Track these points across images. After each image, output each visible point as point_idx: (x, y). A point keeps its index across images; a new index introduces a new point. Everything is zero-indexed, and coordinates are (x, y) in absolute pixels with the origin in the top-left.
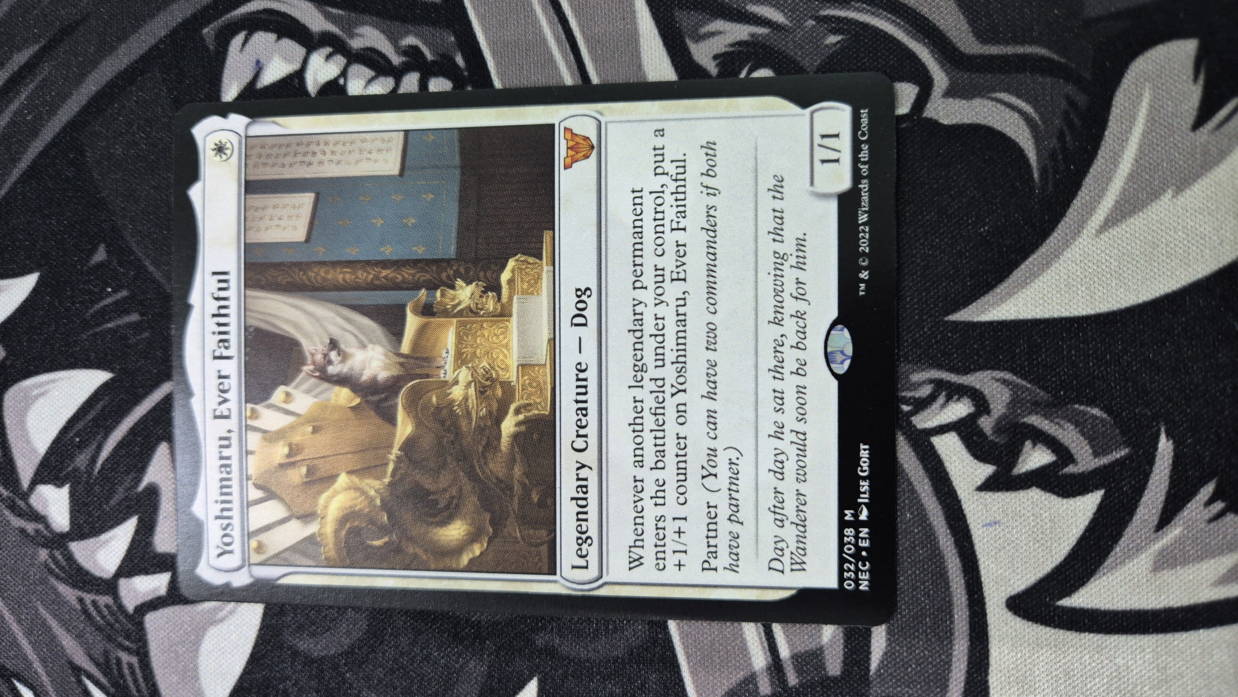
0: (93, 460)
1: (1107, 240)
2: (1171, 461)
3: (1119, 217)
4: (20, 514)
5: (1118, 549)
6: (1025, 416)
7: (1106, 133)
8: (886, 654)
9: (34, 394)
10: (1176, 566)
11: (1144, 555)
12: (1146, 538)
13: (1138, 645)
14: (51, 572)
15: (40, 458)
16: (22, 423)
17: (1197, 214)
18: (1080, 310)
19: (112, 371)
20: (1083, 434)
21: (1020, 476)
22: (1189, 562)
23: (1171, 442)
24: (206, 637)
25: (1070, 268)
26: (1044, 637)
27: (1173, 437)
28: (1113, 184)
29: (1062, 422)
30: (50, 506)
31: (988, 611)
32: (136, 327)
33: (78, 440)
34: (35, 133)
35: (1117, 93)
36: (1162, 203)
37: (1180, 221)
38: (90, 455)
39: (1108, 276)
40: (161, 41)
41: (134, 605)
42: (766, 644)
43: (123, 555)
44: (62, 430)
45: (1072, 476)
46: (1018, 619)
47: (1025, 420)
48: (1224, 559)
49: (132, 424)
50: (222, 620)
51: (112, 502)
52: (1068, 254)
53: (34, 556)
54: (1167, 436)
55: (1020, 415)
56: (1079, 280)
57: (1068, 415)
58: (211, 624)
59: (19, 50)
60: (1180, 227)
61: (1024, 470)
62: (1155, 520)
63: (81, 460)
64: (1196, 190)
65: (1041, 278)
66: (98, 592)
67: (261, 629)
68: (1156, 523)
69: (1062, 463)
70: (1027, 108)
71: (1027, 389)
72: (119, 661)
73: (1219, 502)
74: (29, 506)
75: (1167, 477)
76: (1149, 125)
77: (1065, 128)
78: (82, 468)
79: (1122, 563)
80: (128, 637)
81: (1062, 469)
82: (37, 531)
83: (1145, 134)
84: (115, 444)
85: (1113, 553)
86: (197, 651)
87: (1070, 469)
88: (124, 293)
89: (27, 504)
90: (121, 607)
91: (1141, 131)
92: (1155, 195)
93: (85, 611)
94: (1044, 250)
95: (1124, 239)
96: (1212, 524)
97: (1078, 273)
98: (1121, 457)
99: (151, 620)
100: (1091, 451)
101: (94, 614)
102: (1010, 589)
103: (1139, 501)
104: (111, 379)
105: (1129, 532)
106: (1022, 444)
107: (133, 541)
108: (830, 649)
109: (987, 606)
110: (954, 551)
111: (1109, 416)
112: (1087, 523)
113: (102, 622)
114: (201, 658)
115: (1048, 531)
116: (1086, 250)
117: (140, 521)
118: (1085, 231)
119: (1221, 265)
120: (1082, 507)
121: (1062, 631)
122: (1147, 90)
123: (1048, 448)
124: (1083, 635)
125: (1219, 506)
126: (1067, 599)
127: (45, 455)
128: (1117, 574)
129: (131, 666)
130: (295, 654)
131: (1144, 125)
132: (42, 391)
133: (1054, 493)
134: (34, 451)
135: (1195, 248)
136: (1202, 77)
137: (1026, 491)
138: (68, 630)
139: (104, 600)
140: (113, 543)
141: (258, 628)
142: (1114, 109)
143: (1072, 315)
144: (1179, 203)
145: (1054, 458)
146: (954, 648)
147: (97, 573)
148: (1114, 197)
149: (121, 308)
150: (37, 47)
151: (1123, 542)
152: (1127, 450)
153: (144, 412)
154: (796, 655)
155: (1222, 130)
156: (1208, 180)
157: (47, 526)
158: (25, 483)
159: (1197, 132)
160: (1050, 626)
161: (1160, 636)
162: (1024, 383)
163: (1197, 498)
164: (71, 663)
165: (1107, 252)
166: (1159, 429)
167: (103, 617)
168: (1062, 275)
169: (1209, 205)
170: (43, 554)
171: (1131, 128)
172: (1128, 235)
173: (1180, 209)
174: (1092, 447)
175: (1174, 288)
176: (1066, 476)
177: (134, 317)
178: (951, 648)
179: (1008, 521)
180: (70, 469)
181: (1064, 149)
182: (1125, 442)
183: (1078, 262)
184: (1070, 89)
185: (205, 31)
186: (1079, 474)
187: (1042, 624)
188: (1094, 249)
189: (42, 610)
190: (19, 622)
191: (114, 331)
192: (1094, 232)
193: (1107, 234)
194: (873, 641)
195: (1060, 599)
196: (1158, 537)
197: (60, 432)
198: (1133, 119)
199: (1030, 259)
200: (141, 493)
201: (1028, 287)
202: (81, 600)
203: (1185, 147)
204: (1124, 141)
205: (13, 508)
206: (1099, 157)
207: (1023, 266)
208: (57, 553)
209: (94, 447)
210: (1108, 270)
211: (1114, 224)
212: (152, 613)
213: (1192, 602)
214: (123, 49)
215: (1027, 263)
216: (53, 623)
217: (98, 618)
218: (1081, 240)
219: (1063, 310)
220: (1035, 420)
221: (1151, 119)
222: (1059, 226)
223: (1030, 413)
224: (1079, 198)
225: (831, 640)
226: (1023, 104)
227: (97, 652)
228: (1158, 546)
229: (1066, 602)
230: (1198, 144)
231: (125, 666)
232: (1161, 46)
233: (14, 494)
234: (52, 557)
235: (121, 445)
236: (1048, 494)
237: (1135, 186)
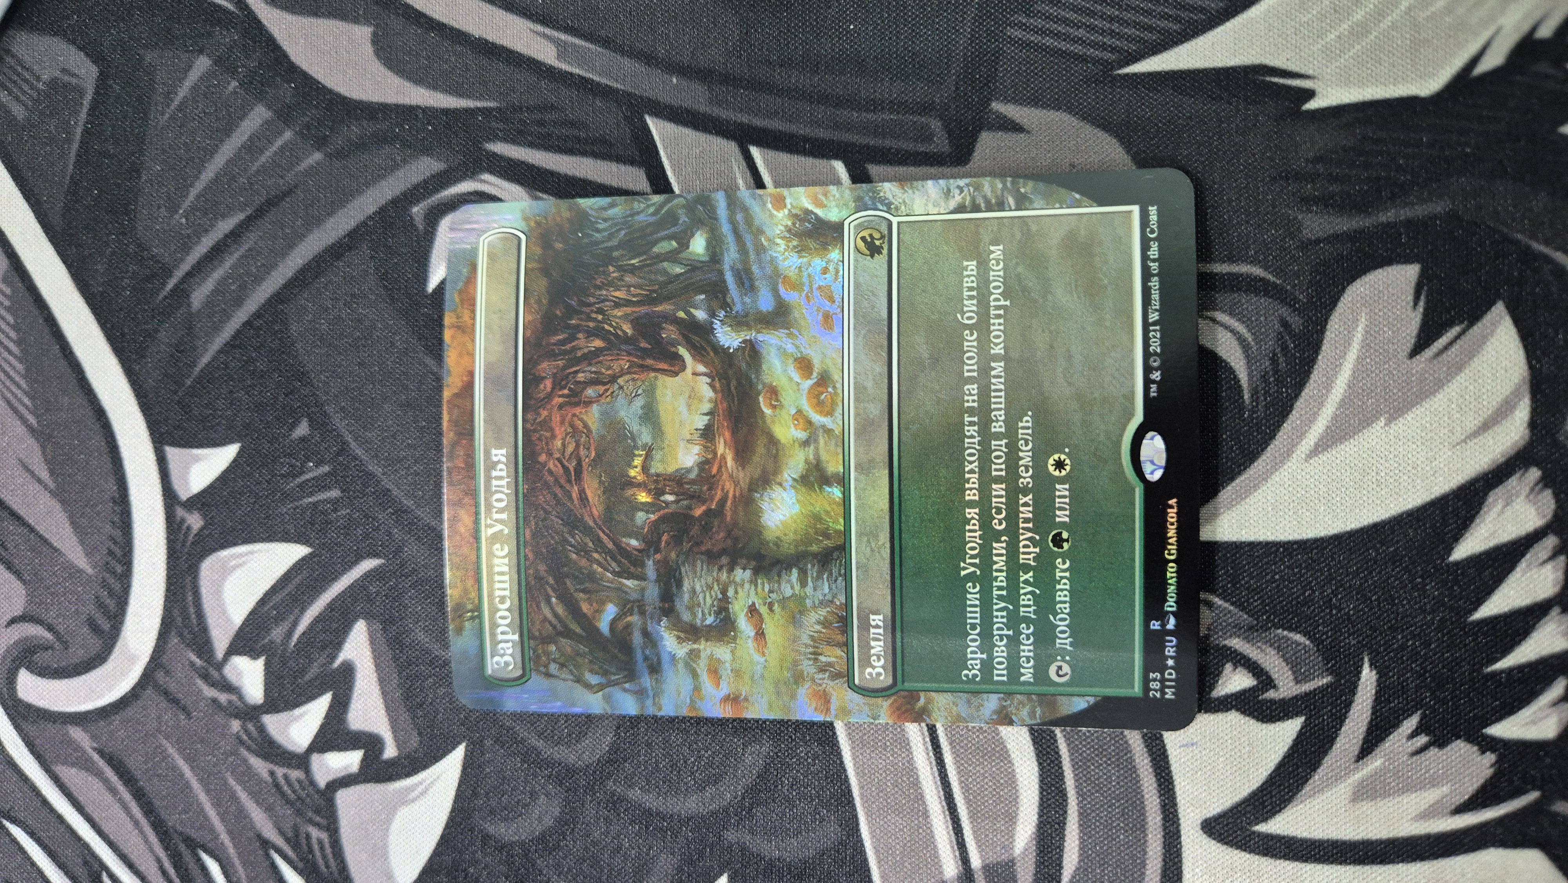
0: (290, 634)
1: (1316, 465)
2: (1374, 691)
3: (1330, 443)
4: (213, 685)
5: (1317, 777)
6: (1225, 639)
7: (1320, 357)
8: (1078, 869)
9: (232, 564)
10: (1376, 798)
11: (1343, 785)
12: (1346, 768)
13: (1335, 875)
14: (242, 742)
15: (237, 628)
16: (218, 592)
17: (1410, 444)
18: (1287, 534)
19: (310, 546)
20: (1286, 660)
21: (1218, 699)
22: (1390, 795)
23: (1374, 672)
24: (397, 817)
25: (1278, 492)
26: (1240, 861)
27: (1376, 667)
28: (1324, 409)
29: (1264, 647)
30: (245, 677)
31: (1182, 833)
32: (335, 502)
33: (275, 612)
34: (239, 302)
35: (1332, 318)
36: (1374, 431)
37: (1392, 450)
38: (287, 628)
39: (1317, 502)
40: (370, 218)
41: (327, 780)
42: (957, 853)
43: (316, 730)
44: (259, 601)
45: (1272, 701)
46: (1214, 842)
47: (1226, 642)
48: (1426, 794)
49: (330, 599)
50: (413, 801)
51: (307, 677)
52: (1276, 478)
53: (226, 726)
54: (1371, 666)
55: (1221, 637)
56: (1287, 504)
57: (1270, 639)
58: (403, 804)
59: (224, 216)
60: (1391, 456)
61: (1223, 693)
62: (1356, 750)
63: (277, 633)
64: (1409, 419)
65: (1247, 500)
66: (289, 766)
67: (452, 811)
68: (1356, 753)
69: (1262, 688)
70: (1241, 328)
71: (1230, 612)
72: (308, 837)
73: (1423, 735)
74: (223, 677)
75: (1369, 707)
76: (1364, 351)
77: (1278, 350)
78: (278, 641)
79: (1321, 791)
80: (318, 812)
81: (1263, 694)
82: (230, 702)
83: (1359, 360)
84: (312, 619)
85: (1311, 781)
86: (387, 829)
87: (1271, 694)
88: (326, 469)
89: (221, 674)
90: (312, 783)
91: (1355, 357)
92: (1367, 422)
93: (277, 785)
94: (1252, 473)
95: (1334, 465)
96: (1415, 758)
97: (1286, 498)
98: (1323, 685)
99: (344, 798)
100: (1292, 677)
101: (285, 788)
102: (1205, 811)
103: (1340, 729)
104: (310, 554)
105: (1329, 762)
106: (1223, 665)
107: (327, 717)
108: (1022, 862)
109: (1182, 827)
110: (1151, 770)
111: (1312, 642)
112: (1286, 749)
113: (293, 795)
114: (391, 837)
115: (1246, 756)
116: (1295, 474)
117: (334, 698)
118: (1294, 455)
119: (1433, 497)
120: (1281, 733)
121: (1257, 857)
122: (1363, 315)
123: (1249, 672)
124: (1278, 862)
125: (1423, 740)
126: (1264, 824)
127: (242, 625)
128: (1315, 802)
129: (320, 842)
130: (486, 838)
131: (1360, 350)
132: (240, 561)
133: (1254, 717)
134: (228, 620)
135: (1406, 478)
136: (1422, 304)
137: (1225, 714)
138: (258, 803)
139: (296, 774)
140: (307, 717)
141: (449, 810)
142: (1328, 333)
143: (1278, 539)
144: (1392, 431)
145: (1255, 683)
146: (1147, 867)
147: (291, 747)
148: (1325, 422)
149: (320, 484)
150: (241, 216)
151: (1321, 771)
152: (1329, 678)
153: (343, 589)
154: (988, 865)
155: (1440, 359)
156: (1423, 410)
157: (241, 697)
158: (220, 654)
159: (1414, 359)
160: (1245, 850)
161: (1358, 867)
162: (1226, 605)
163: (1400, 730)
164: (259, 836)
165: (1316, 477)
166: (1362, 659)
167: (294, 792)
168: (1269, 498)
169: (1423, 434)
170: (236, 725)
171: (1345, 354)
172: (1338, 462)
173: (1391, 437)
174: (1294, 673)
175: (1383, 518)
176: (1267, 701)
177: (334, 493)
178: (1144, 867)
179: (1206, 743)
180: (266, 641)
181: (1276, 372)
182: (1327, 670)
183: (1286, 486)
184: (1284, 311)
185: (415, 210)
186: (1280, 700)
187: (1237, 849)
188: (1304, 474)
189: (232, 782)
190: (208, 792)
191: (315, 504)
192: (1303, 456)
193: (1317, 458)
194: (1065, 856)
195: (1257, 824)
196: (1358, 768)
197: (257, 604)
198: (1348, 343)
199: (1237, 481)
200: (337, 669)
201: (1234, 509)
202: (272, 773)
203: (1400, 375)
204: (1337, 367)
205: (206, 677)
206: (1311, 381)
207: (1229, 488)
208: (250, 726)
209: (291, 620)
210: (1316, 496)
211: (1324, 450)
212: (344, 790)
213: (1391, 835)
214: (331, 222)
215: (1234, 484)
216: (243, 796)
217: (289, 792)
218: (1290, 464)
219: (1269, 534)
220: (1236, 643)
221: (1366, 345)
222: (1269, 448)
223: (1231, 636)
224: (1289, 422)
225: (1023, 853)
226: (1236, 324)
227: (288, 827)
228: (1358, 776)
229: (1262, 828)
230: (1414, 371)
231: (314, 841)
232: (1380, 270)
233: (209, 663)
234: (246, 731)
235: (317, 620)
236: (1247, 718)
237: (1347, 412)
